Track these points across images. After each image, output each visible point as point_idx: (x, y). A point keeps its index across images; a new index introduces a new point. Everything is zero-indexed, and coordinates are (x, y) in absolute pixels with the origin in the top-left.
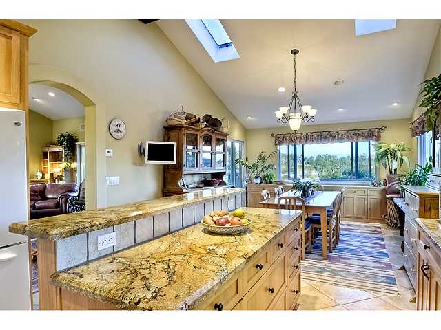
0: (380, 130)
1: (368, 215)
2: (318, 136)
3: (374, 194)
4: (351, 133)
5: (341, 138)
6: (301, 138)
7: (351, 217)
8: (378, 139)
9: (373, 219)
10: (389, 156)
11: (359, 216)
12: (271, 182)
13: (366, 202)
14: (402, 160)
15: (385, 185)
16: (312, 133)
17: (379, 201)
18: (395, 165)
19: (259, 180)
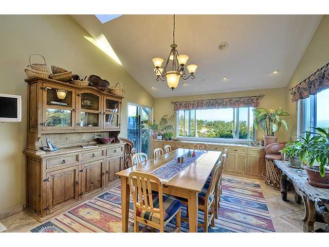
0: (258, 98)
1: (247, 171)
2: (207, 103)
3: (254, 153)
4: (234, 100)
5: (225, 105)
6: (194, 104)
7: (232, 172)
8: (256, 105)
9: (252, 175)
10: (267, 120)
11: (240, 172)
12: (170, 139)
13: (246, 160)
14: (279, 124)
15: (263, 145)
16: (202, 101)
17: (258, 159)
18: (275, 128)
19: (160, 137)
